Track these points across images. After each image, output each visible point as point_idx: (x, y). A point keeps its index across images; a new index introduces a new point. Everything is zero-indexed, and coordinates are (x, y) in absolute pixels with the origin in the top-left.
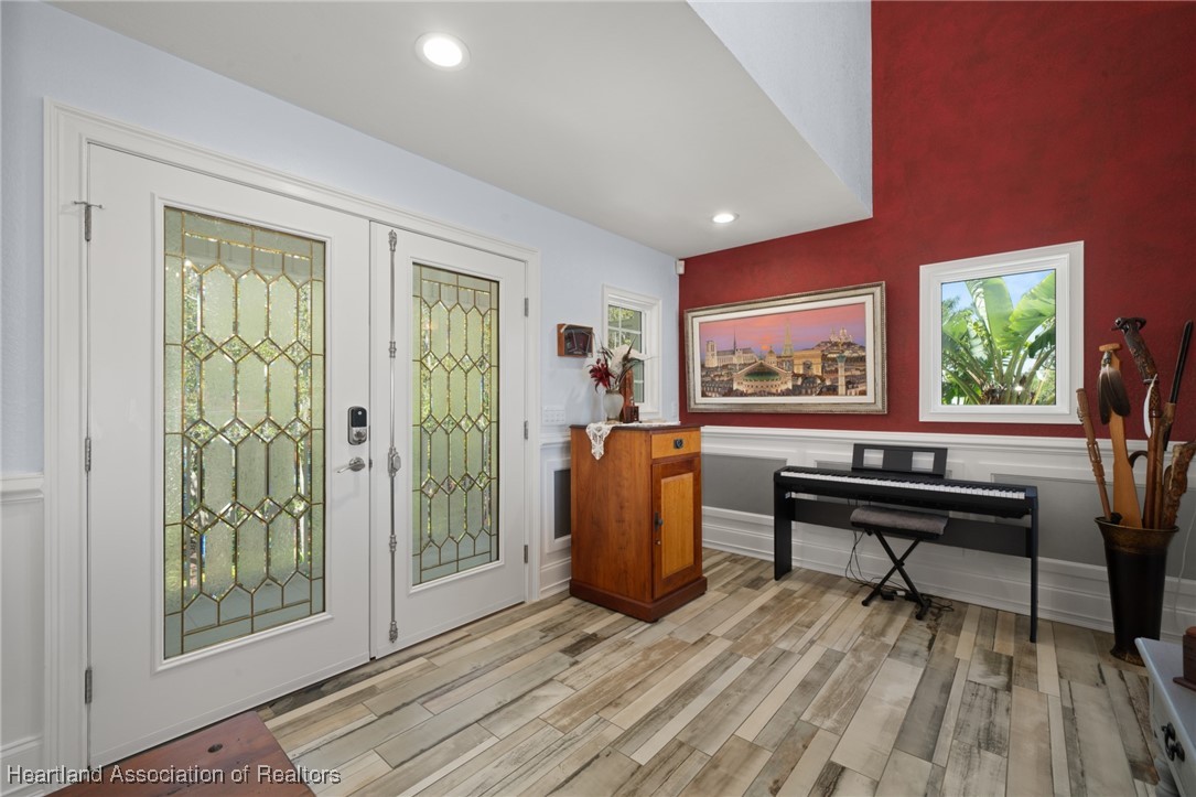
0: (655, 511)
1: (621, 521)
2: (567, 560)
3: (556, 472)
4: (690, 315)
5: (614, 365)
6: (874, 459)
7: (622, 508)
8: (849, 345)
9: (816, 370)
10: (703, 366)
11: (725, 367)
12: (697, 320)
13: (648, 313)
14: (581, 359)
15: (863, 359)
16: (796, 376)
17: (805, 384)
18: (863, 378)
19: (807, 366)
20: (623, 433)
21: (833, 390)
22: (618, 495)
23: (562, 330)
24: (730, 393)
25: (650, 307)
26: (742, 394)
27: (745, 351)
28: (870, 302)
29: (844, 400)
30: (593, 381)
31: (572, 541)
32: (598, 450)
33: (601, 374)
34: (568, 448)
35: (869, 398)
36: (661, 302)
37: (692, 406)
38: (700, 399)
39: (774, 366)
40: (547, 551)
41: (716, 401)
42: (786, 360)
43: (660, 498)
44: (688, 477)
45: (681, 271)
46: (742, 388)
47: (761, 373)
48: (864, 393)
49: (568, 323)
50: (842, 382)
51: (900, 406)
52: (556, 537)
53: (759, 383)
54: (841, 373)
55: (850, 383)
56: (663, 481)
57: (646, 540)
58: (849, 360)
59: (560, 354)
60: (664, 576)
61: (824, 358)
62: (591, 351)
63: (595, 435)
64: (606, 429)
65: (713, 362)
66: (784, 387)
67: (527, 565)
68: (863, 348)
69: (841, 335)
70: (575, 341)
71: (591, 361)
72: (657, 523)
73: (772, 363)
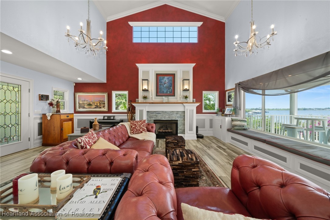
0: (62, 127)
1: (54, 130)
2: (41, 140)
3: (38, 123)
4: (76, 94)
5: (54, 103)
6: (106, 118)
7: (54, 128)
8: (103, 101)
9: (98, 105)
10: (79, 103)
11: (83, 103)
12: (78, 95)
13: (66, 92)
14: (46, 101)
15: (105, 103)
16: (95, 105)
17: (97, 107)
18: (105, 106)
19: (97, 104)
20: (54, 115)
21: (101, 108)
22: (53, 126)
23: (40, 95)
24: (84, 108)
25: (66, 91)
26: (86, 108)
27: (87, 101)
28: (106, 95)
29: (102, 109)
30: (49, 106)
31: (43, 136)
32: (49, 118)
33: (51, 104)
34: (41, 118)
35: (105, 109)
36: (69, 91)
37: (77, 110)
38: (78, 109)
39: (92, 104)
40: (35, 138)
41: (81, 110)
42: (94, 103)
43: (63, 125)
44: (70, 122)
45: (74, 85)
46: (86, 107)
47: (90, 105)
48: (105, 108)
49: (42, 94)
50: (102, 106)
51: (110, 110)
52: (38, 136)
53: (89, 106)
54: (102, 105)
55: (103, 107)
56: (64, 123)
57: (60, 132)
58: (103, 103)
59: (39, 100)
60: (64, 138)
61: (99, 103)
62: (48, 99)
63: (48, 116)
64: (51, 114)
65: (81, 102)
66: (93, 107)
67: (30, 142)
68: (105, 102)
69: (102, 100)
70: (44, 98)
71: (48, 102)
72: (62, 130)
73: (91, 103)
